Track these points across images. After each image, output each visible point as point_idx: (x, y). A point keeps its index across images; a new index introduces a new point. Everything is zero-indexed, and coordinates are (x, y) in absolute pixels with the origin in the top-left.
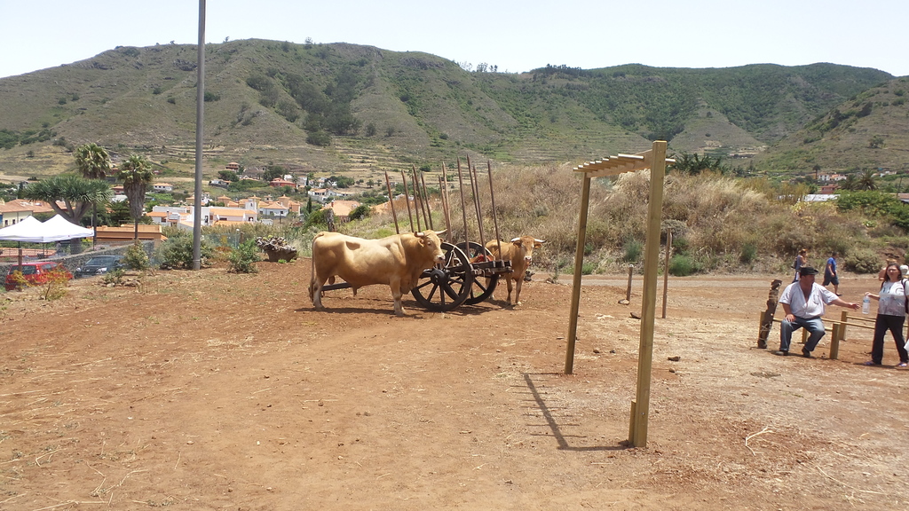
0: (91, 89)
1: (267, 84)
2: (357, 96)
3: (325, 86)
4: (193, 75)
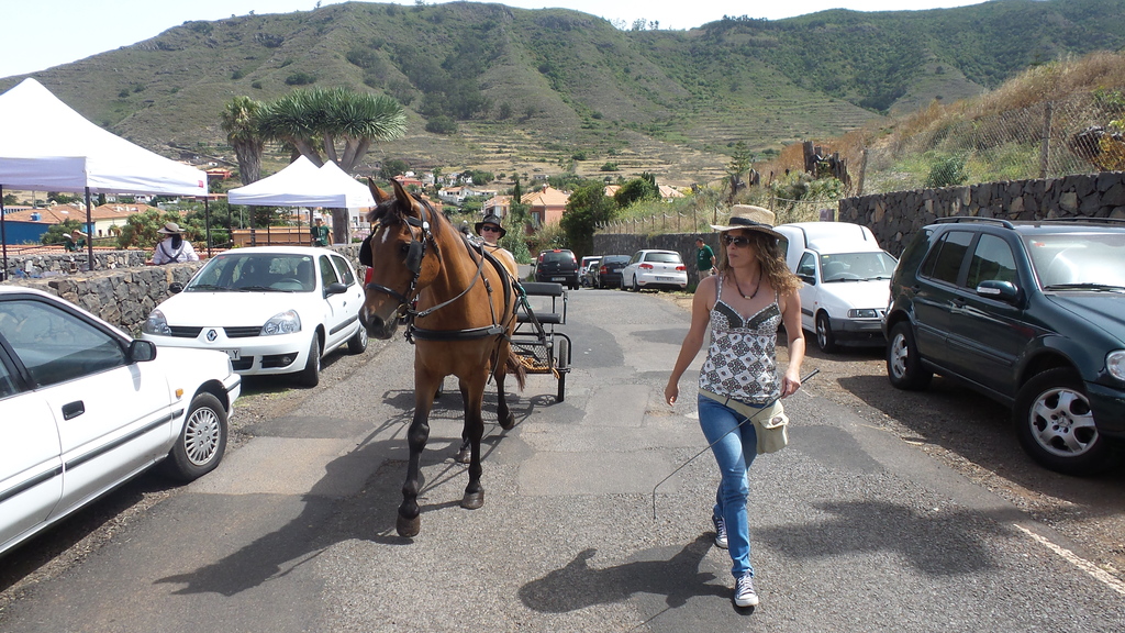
0: (158, 77)
1: (373, 59)
2: (484, 68)
3: (444, 59)
4: (279, 53)
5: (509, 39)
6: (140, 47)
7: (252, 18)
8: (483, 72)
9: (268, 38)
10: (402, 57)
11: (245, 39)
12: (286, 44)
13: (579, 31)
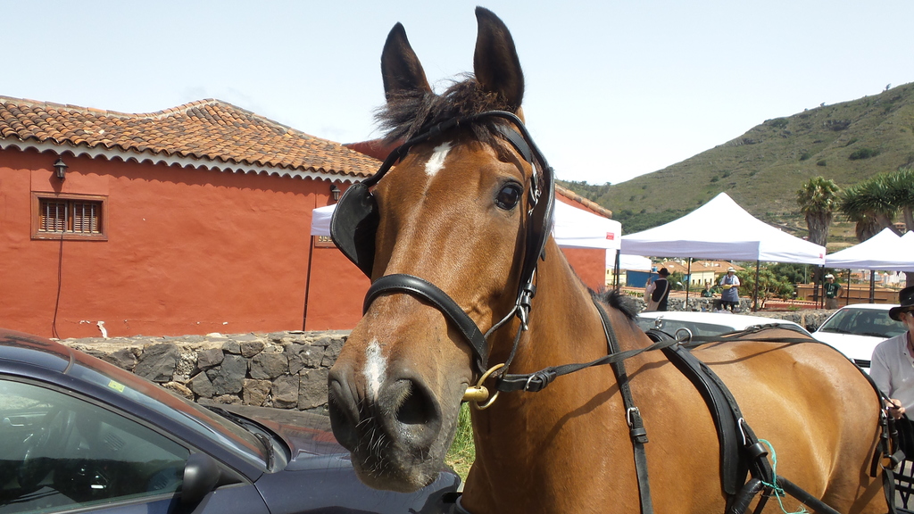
0: (741, 165)
4: (846, 134)
6: (730, 144)
7: (823, 108)
9: (835, 122)
11: (814, 126)
12: (852, 126)
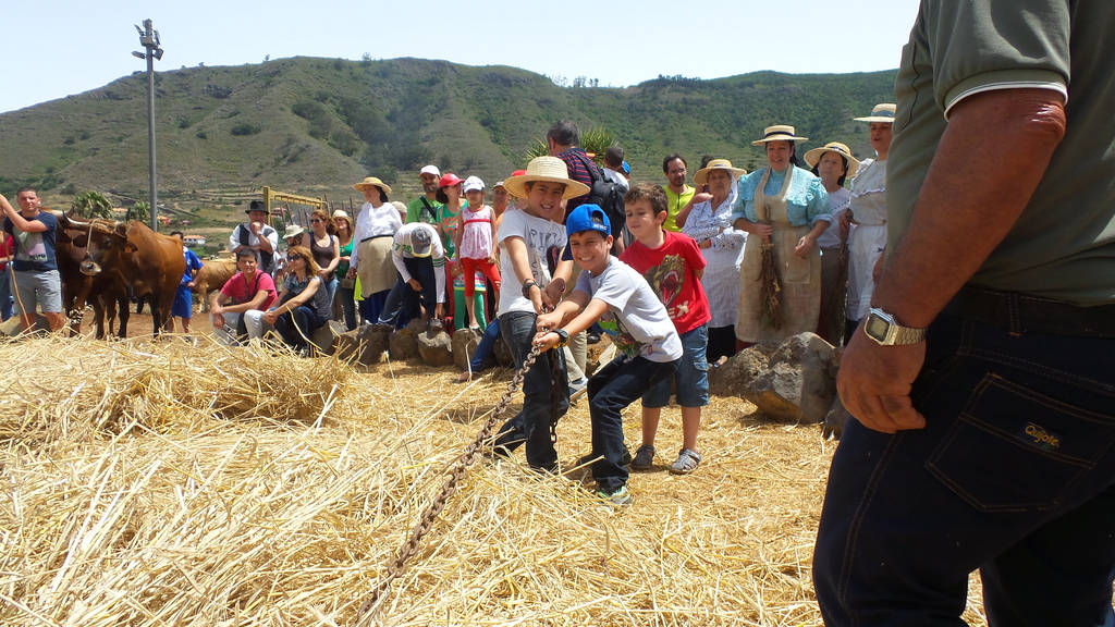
0: (105, 125)
1: (318, 112)
2: (428, 122)
3: (389, 111)
4: (227, 104)
5: (452, 94)
6: (87, 96)
7: (202, 69)
8: (426, 125)
9: (216, 87)
10: (348, 110)
11: (193, 89)
12: (234, 96)
13: (521, 87)
